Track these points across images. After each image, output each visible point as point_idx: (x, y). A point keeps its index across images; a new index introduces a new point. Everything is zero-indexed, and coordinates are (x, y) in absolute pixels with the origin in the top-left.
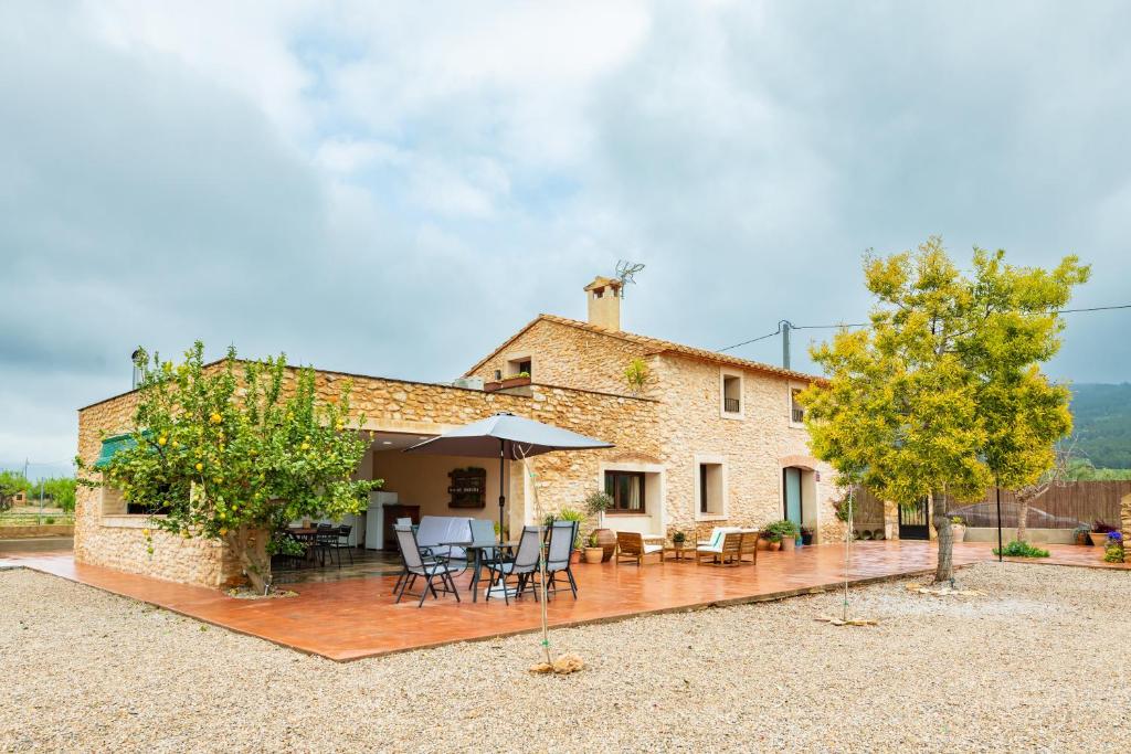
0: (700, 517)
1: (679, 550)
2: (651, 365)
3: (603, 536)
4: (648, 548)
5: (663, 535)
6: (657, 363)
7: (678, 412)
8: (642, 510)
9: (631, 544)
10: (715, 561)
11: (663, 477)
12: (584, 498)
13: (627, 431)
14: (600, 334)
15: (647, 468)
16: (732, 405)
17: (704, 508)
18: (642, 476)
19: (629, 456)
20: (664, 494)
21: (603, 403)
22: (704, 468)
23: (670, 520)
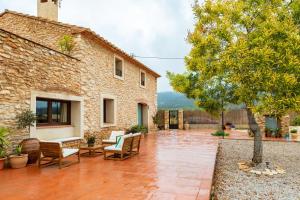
0: (103, 125)
1: (90, 149)
2: (75, 40)
3: (29, 145)
4: (67, 152)
5: (82, 137)
6: (79, 39)
7: (92, 70)
8: (69, 123)
9: (52, 151)
10: (116, 155)
11: (83, 104)
12: (14, 115)
13: (57, 73)
14: (44, 21)
15: (72, 98)
16: (119, 73)
17: (105, 121)
18: (69, 103)
19: (58, 89)
20: (82, 113)
21: (36, 50)
22: (105, 101)
23: (86, 128)
